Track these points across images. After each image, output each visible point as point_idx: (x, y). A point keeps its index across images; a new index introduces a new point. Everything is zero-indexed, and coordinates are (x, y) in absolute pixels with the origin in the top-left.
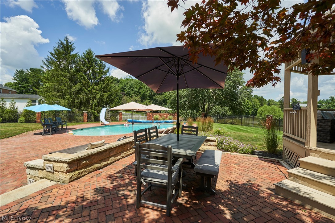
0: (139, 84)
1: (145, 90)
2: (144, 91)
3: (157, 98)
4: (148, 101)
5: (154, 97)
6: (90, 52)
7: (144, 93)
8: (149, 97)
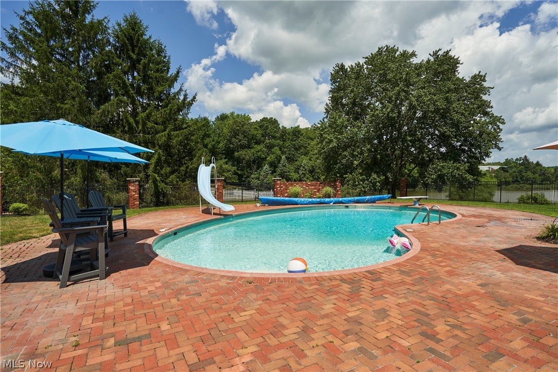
0: (204, 128)
1: (216, 139)
2: (213, 141)
3: (241, 155)
4: (224, 161)
5: (236, 154)
6: (135, 23)
7: (214, 145)
8: (224, 154)
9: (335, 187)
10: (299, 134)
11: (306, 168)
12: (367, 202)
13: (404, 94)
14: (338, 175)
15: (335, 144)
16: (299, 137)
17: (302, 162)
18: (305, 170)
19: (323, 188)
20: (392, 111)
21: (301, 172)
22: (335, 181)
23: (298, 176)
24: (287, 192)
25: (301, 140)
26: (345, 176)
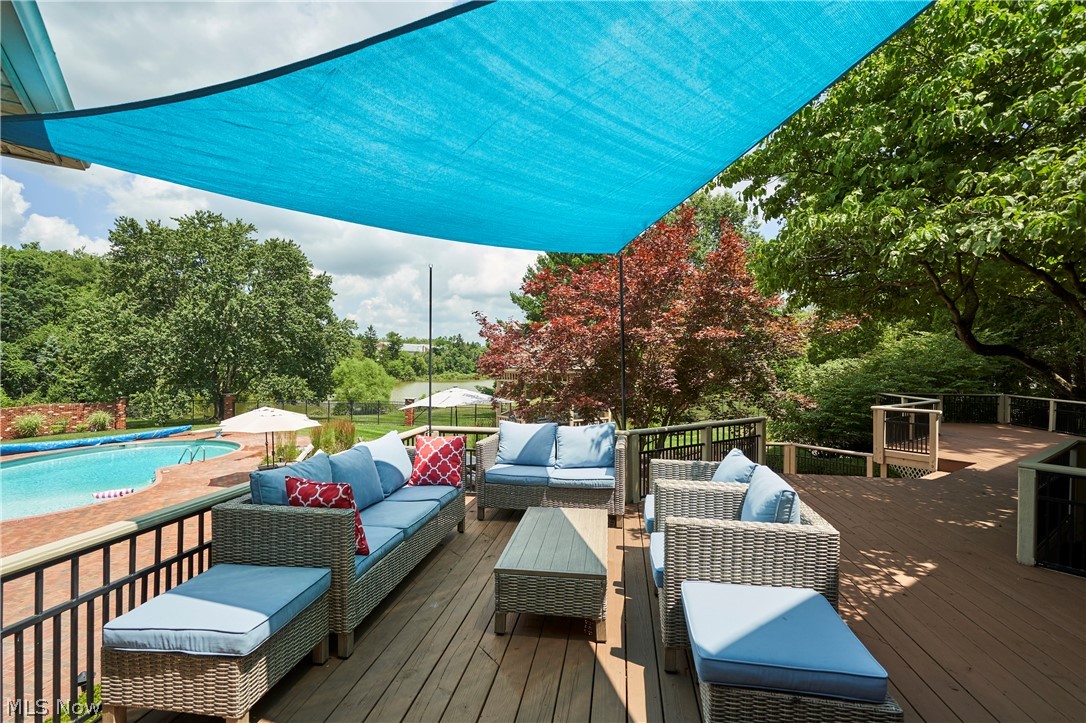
9: (115, 412)
10: (37, 272)
11: (58, 350)
12: (155, 437)
13: (224, 293)
14: (120, 393)
15: (113, 349)
16: (35, 280)
17: (46, 336)
18: (56, 356)
19: (90, 412)
20: (207, 313)
21: (42, 360)
22: (115, 402)
23: (33, 367)
24: (9, 426)
25: (43, 288)
26: (131, 395)
